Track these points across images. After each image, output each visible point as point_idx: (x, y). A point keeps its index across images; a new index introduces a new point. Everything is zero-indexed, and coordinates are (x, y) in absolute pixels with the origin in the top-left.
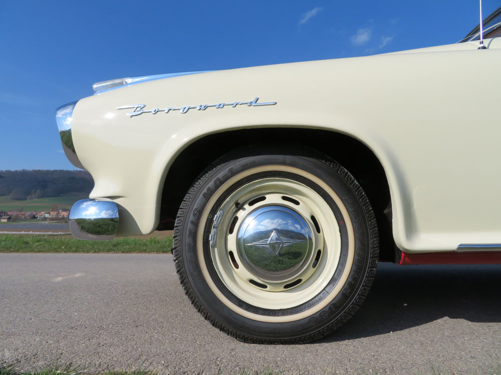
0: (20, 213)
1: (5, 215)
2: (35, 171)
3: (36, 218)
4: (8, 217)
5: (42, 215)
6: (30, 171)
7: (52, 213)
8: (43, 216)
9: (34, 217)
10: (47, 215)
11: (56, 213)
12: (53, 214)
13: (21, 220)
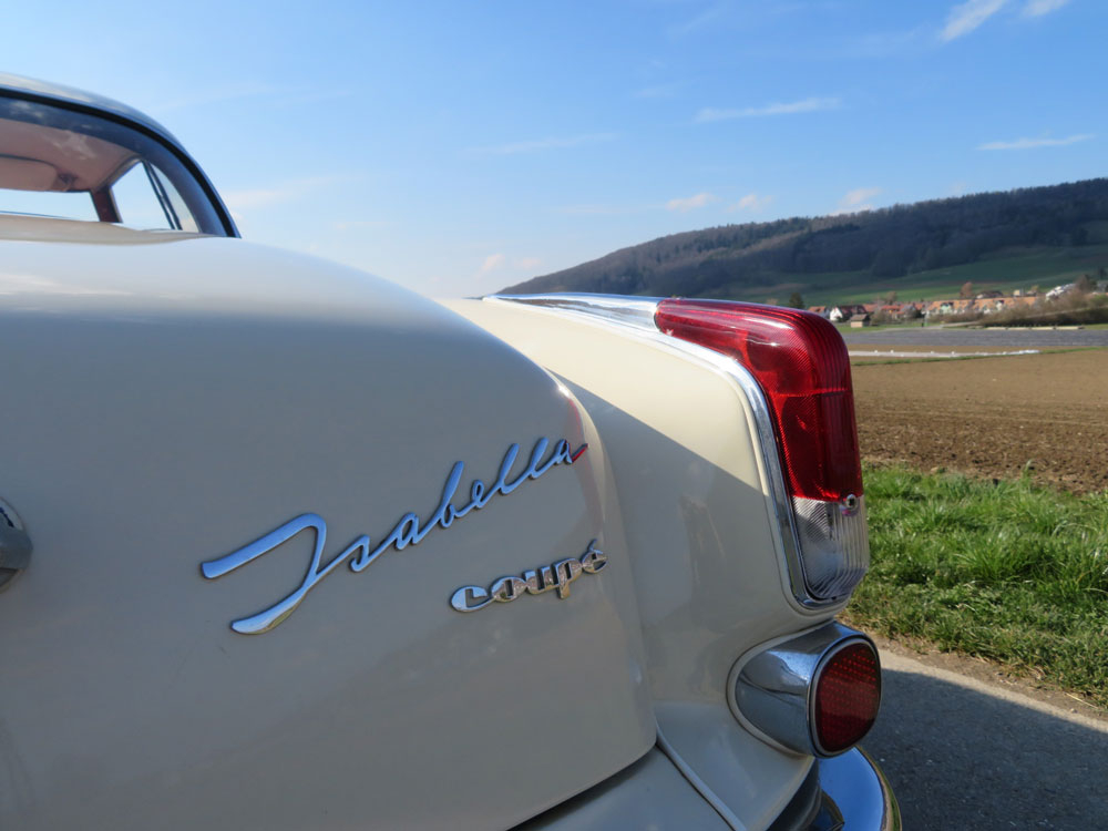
0: (889, 307)
1: (859, 313)
2: (920, 206)
3: (923, 316)
4: (864, 316)
5: (934, 310)
6: (910, 207)
7: (957, 303)
8: (937, 312)
9: (918, 315)
10: (946, 309)
11: (966, 303)
12: (960, 307)
13: (890, 321)
